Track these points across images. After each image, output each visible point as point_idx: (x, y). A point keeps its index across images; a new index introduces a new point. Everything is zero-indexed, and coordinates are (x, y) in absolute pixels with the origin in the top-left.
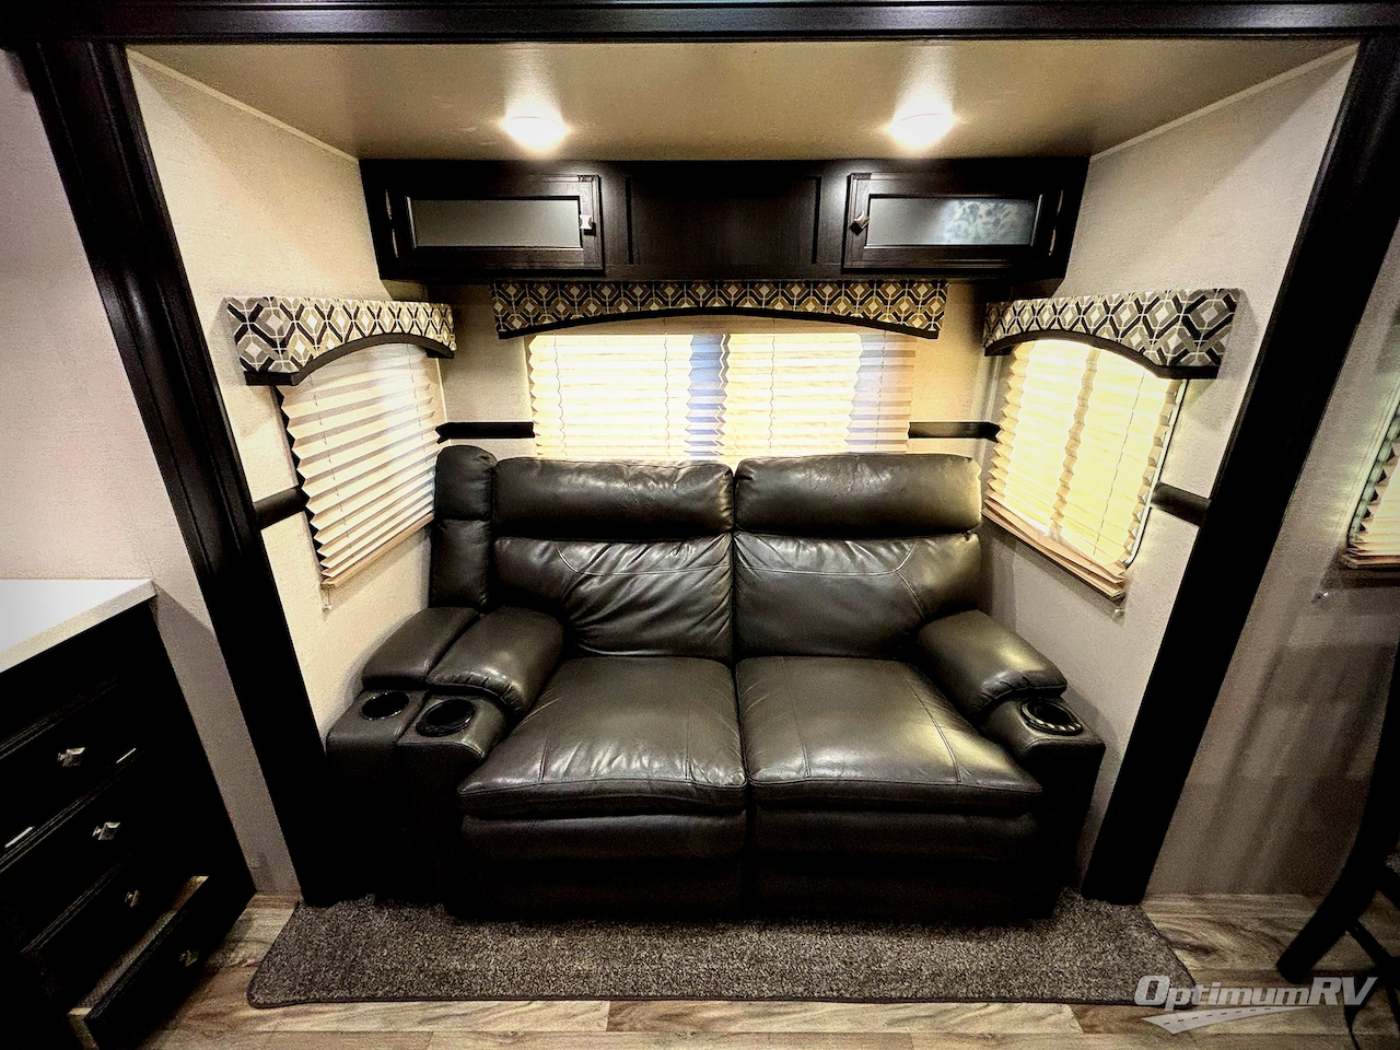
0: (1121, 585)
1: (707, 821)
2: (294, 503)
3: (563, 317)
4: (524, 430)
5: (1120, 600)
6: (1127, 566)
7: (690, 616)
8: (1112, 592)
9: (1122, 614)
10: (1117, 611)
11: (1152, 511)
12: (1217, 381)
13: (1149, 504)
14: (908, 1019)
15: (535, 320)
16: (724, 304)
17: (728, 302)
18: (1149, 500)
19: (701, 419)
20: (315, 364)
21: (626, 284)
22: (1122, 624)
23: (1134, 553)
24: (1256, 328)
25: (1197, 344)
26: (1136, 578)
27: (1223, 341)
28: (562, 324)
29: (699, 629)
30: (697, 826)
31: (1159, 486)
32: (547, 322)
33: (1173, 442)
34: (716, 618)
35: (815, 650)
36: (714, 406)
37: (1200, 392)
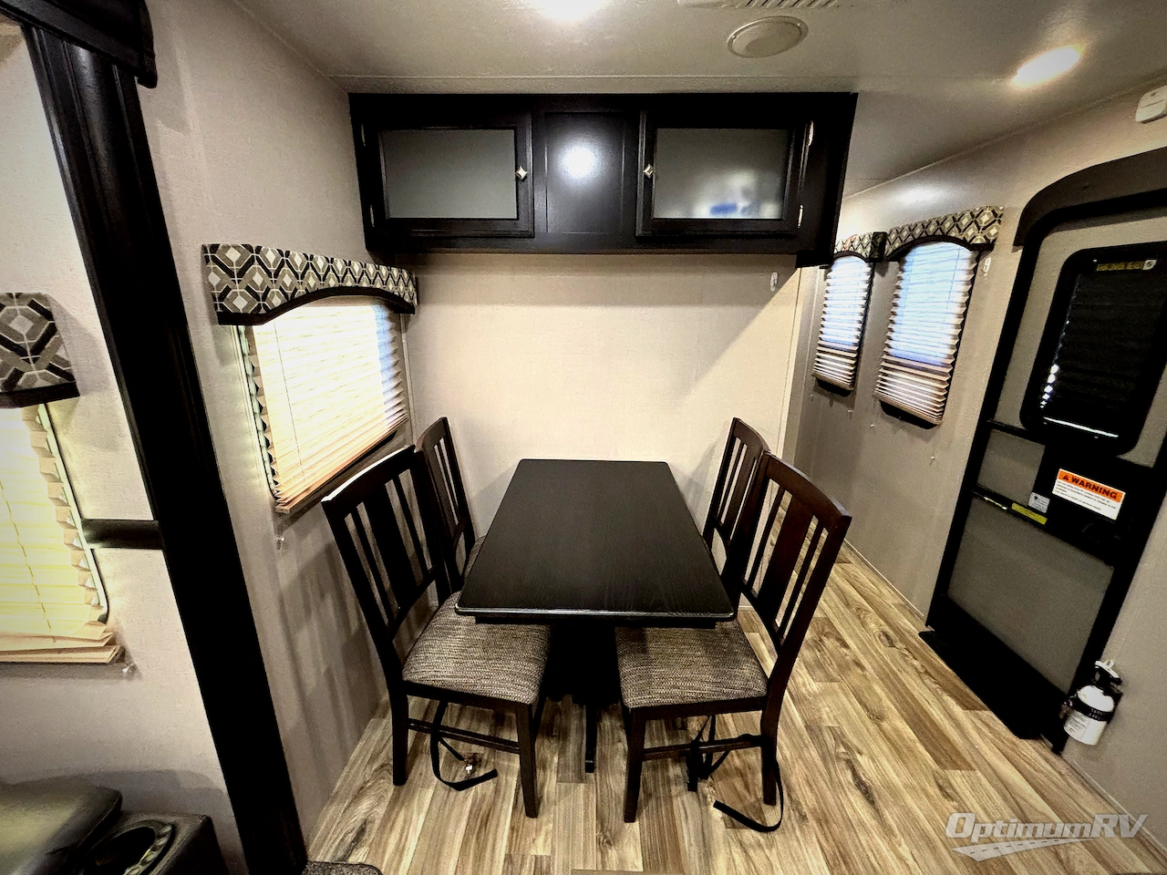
0: (112, 643)
5: (122, 656)
6: (104, 619)
8: (106, 656)
9: (134, 668)
10: (125, 670)
11: (96, 552)
12: (82, 398)
13: (87, 547)
18: (84, 541)
22: (140, 677)
23: (104, 603)
24: (90, 338)
25: (27, 360)
26: (124, 625)
27: (61, 353)
31: (87, 524)
33: (71, 472)
37: (70, 413)
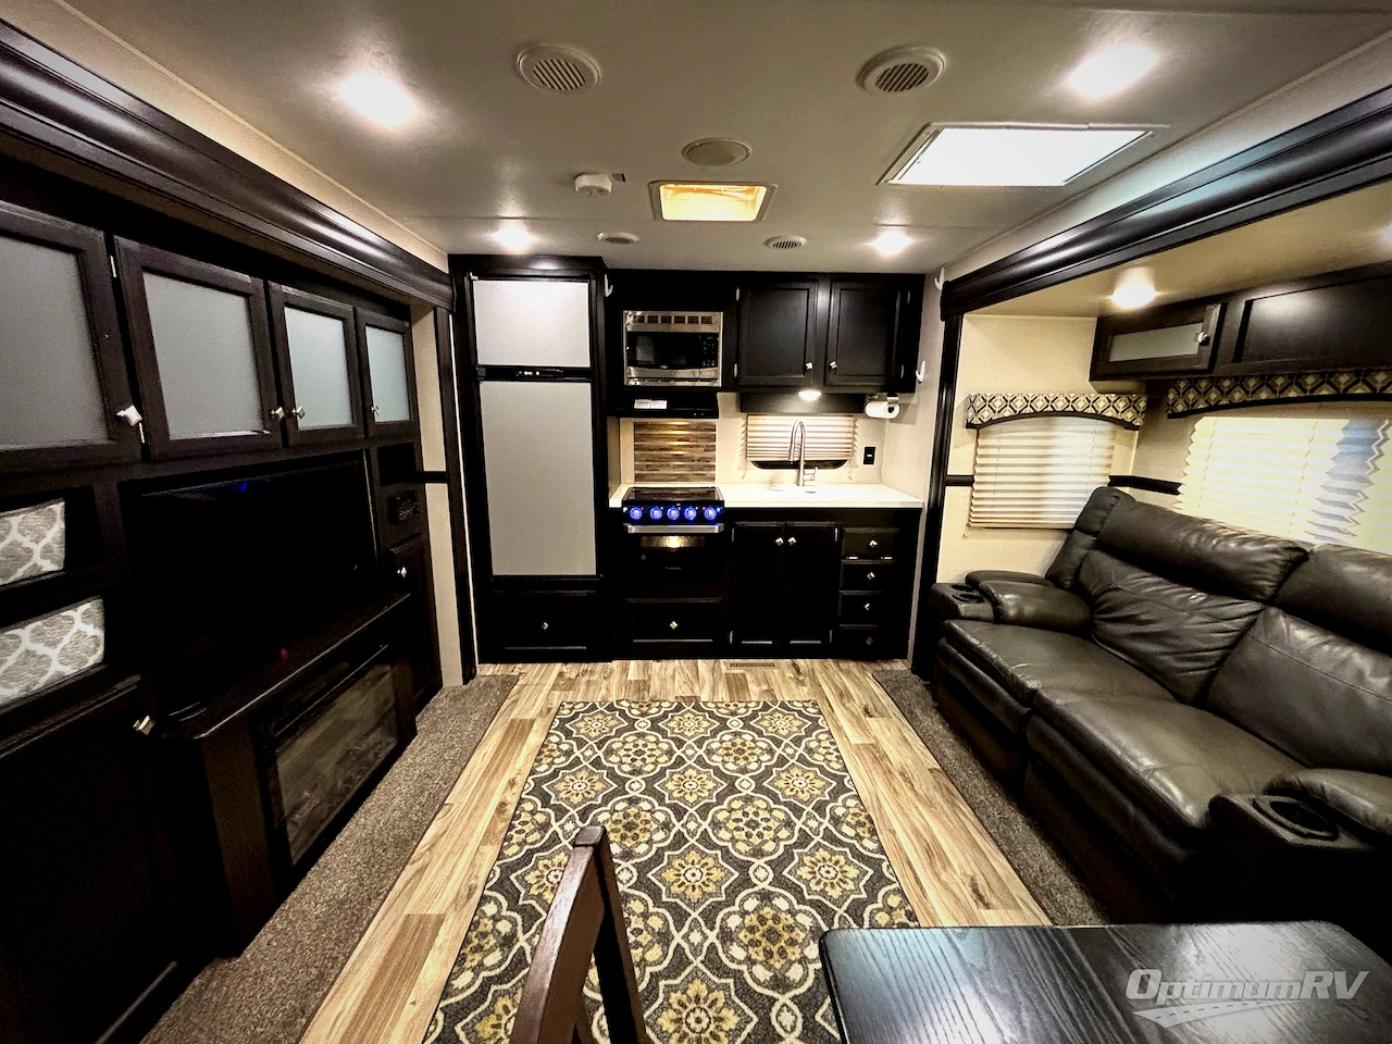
1: (1010, 699)
2: (967, 481)
3: (1213, 403)
4: (1171, 488)
7: (1164, 644)
14: (1030, 908)
15: (1193, 405)
16: (1368, 390)
17: (1373, 389)
19: (1335, 504)
20: (992, 422)
21: (1244, 378)
28: (1214, 409)
29: (1166, 658)
30: (1005, 697)
32: (1201, 406)
34: (1189, 659)
35: (1264, 734)
36: (1353, 493)
